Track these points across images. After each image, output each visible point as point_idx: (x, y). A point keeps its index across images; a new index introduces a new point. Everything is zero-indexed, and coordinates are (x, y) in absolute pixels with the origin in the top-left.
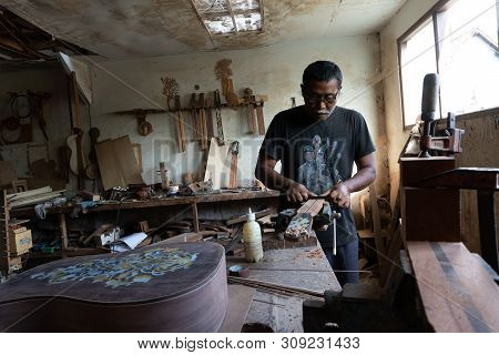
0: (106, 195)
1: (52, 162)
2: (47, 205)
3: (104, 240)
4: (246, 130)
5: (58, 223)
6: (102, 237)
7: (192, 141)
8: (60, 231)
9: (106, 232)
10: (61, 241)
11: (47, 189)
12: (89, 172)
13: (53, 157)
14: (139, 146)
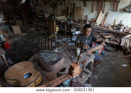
0: (74, 21)
1: (66, 10)
2: (63, 21)
3: (72, 31)
4: (112, 9)
5: (65, 25)
6: (72, 30)
7: (96, 10)
8: (65, 27)
9: (73, 29)
10: (65, 29)
11: (64, 16)
12: (72, 14)
13: (66, 9)
14: (83, 9)
